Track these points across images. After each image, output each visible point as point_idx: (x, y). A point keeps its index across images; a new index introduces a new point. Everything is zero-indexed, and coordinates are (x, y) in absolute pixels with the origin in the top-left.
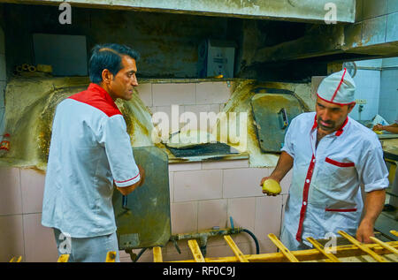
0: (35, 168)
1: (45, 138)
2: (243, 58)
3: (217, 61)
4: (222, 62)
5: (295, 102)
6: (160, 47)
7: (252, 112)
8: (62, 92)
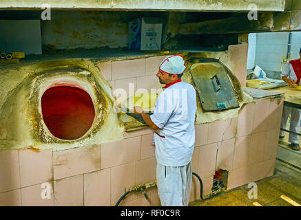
0: (32, 148)
1: (36, 119)
2: (169, 31)
3: (149, 34)
4: (152, 36)
5: (221, 68)
6: (97, 24)
7: (192, 79)
8: (43, 77)
